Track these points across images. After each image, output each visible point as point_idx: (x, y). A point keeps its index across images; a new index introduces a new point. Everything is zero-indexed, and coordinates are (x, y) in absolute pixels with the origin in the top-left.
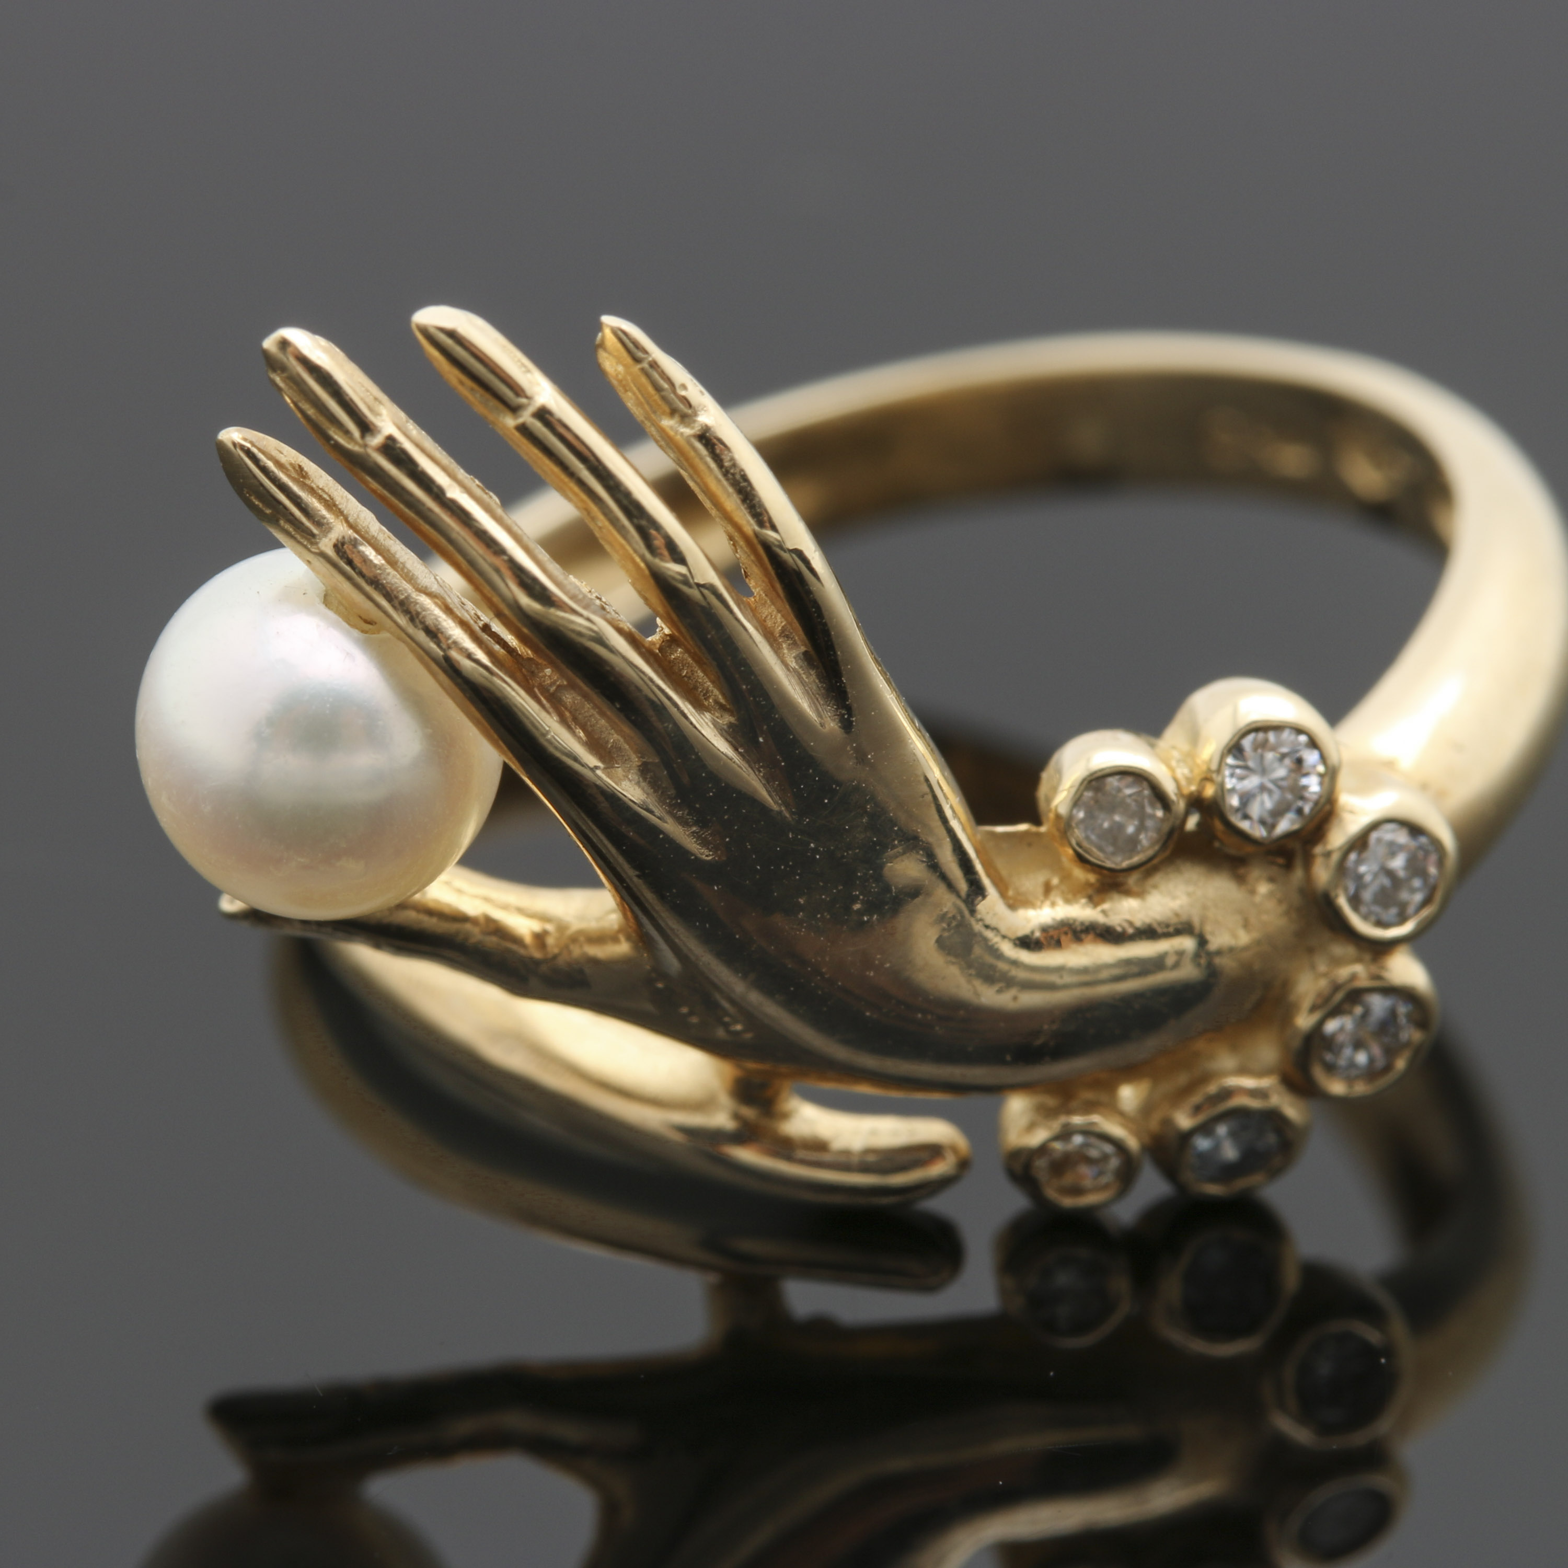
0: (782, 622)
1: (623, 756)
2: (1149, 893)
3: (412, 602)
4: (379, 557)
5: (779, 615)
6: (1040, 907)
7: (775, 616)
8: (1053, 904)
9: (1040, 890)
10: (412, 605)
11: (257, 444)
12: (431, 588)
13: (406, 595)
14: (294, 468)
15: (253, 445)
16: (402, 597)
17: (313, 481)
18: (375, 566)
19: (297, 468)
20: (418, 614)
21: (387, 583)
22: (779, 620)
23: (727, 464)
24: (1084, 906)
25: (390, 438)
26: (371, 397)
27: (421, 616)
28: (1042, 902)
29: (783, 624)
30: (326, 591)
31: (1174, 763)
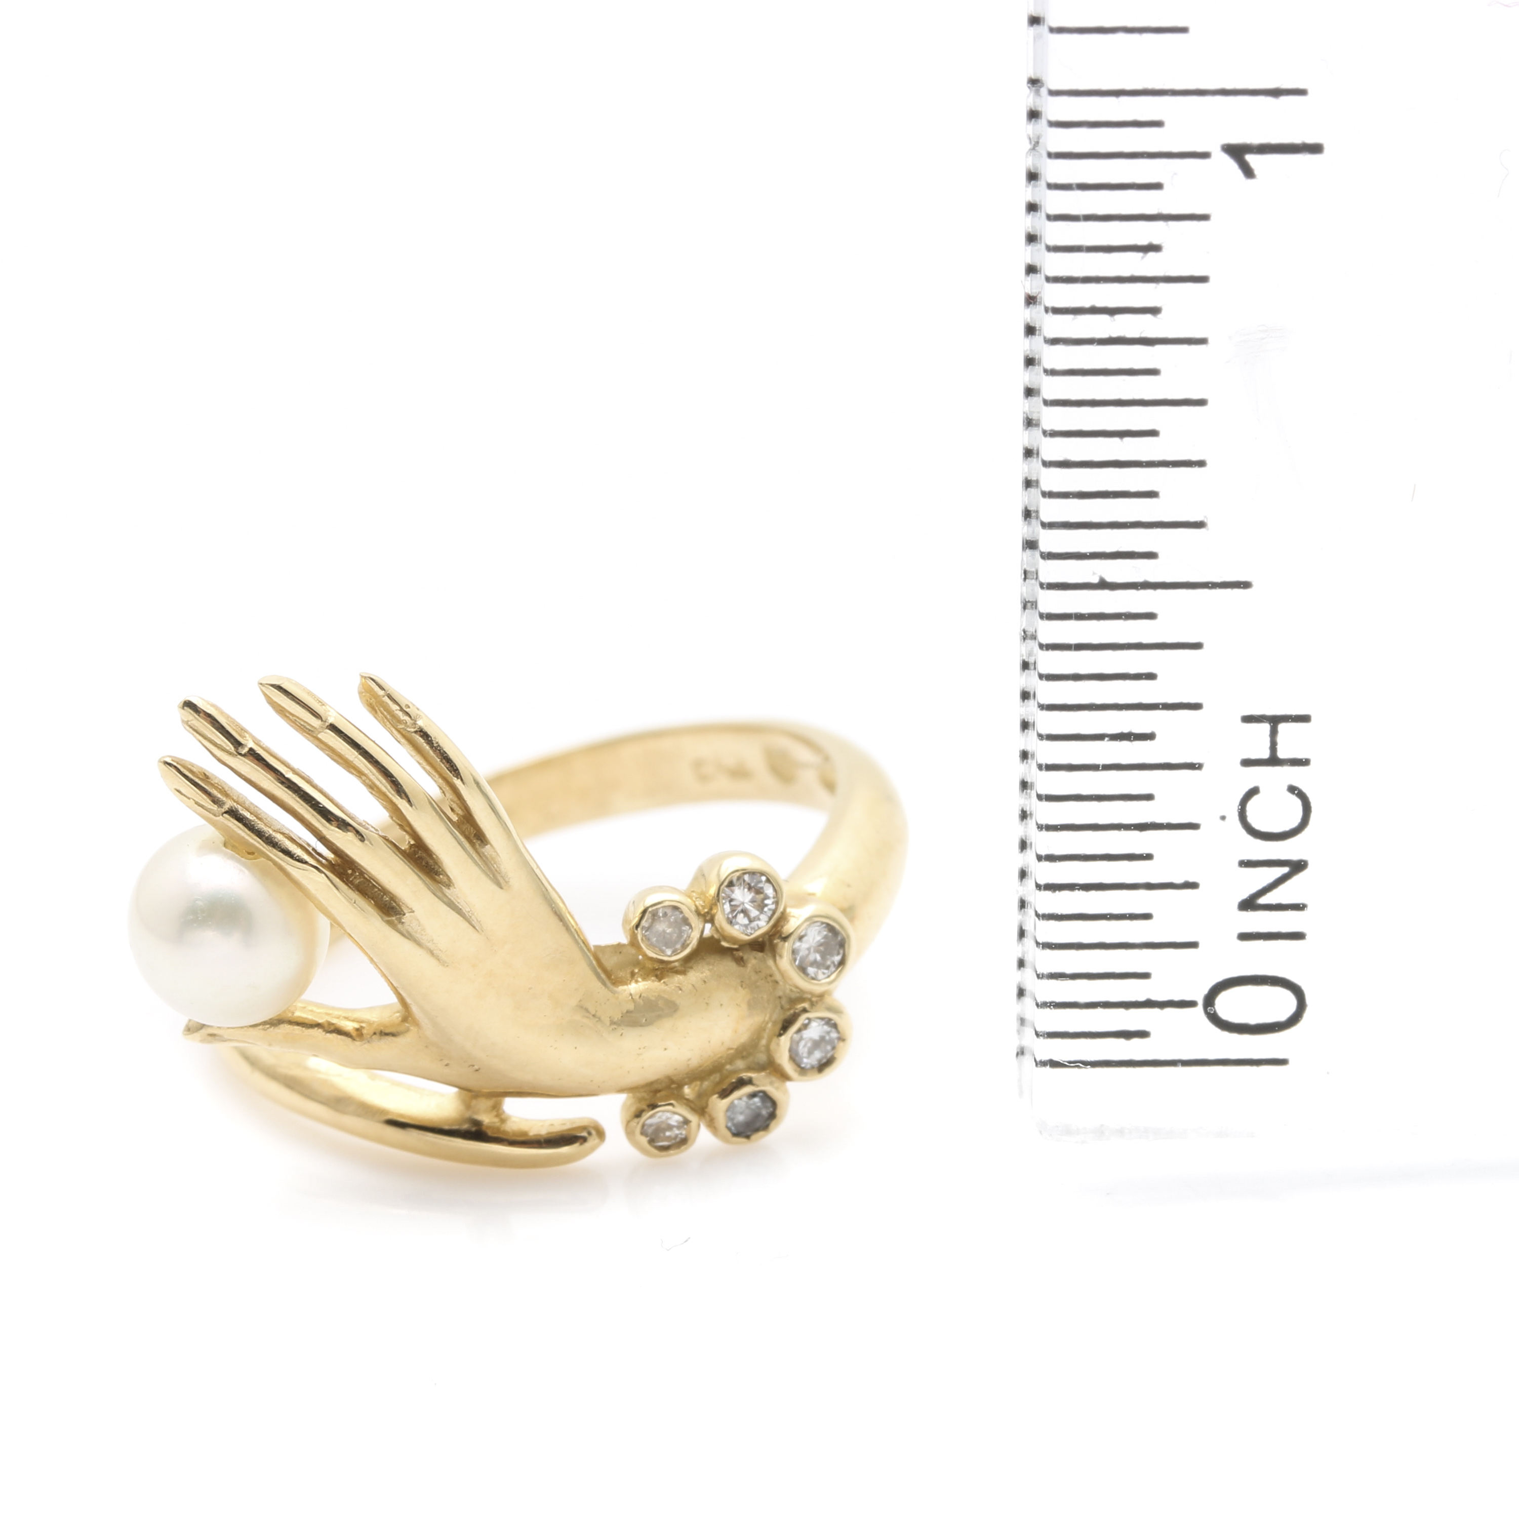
0: (473, 832)
1: (395, 912)
2: (689, 971)
3: (273, 837)
4: (252, 816)
5: (472, 828)
6: (630, 984)
7: (470, 829)
8: (637, 982)
9: (629, 975)
10: (273, 839)
11: (180, 762)
12: (282, 830)
13: (269, 834)
14: (201, 774)
15: (177, 763)
16: (267, 835)
17: (212, 780)
18: (251, 820)
19: (203, 774)
20: (277, 843)
21: (258, 829)
22: (472, 831)
23: (435, 745)
24: (653, 981)
25: (251, 749)
26: (239, 729)
27: (278, 844)
28: (631, 981)
29: (475, 832)
30: (225, 840)
31: (694, 899)
